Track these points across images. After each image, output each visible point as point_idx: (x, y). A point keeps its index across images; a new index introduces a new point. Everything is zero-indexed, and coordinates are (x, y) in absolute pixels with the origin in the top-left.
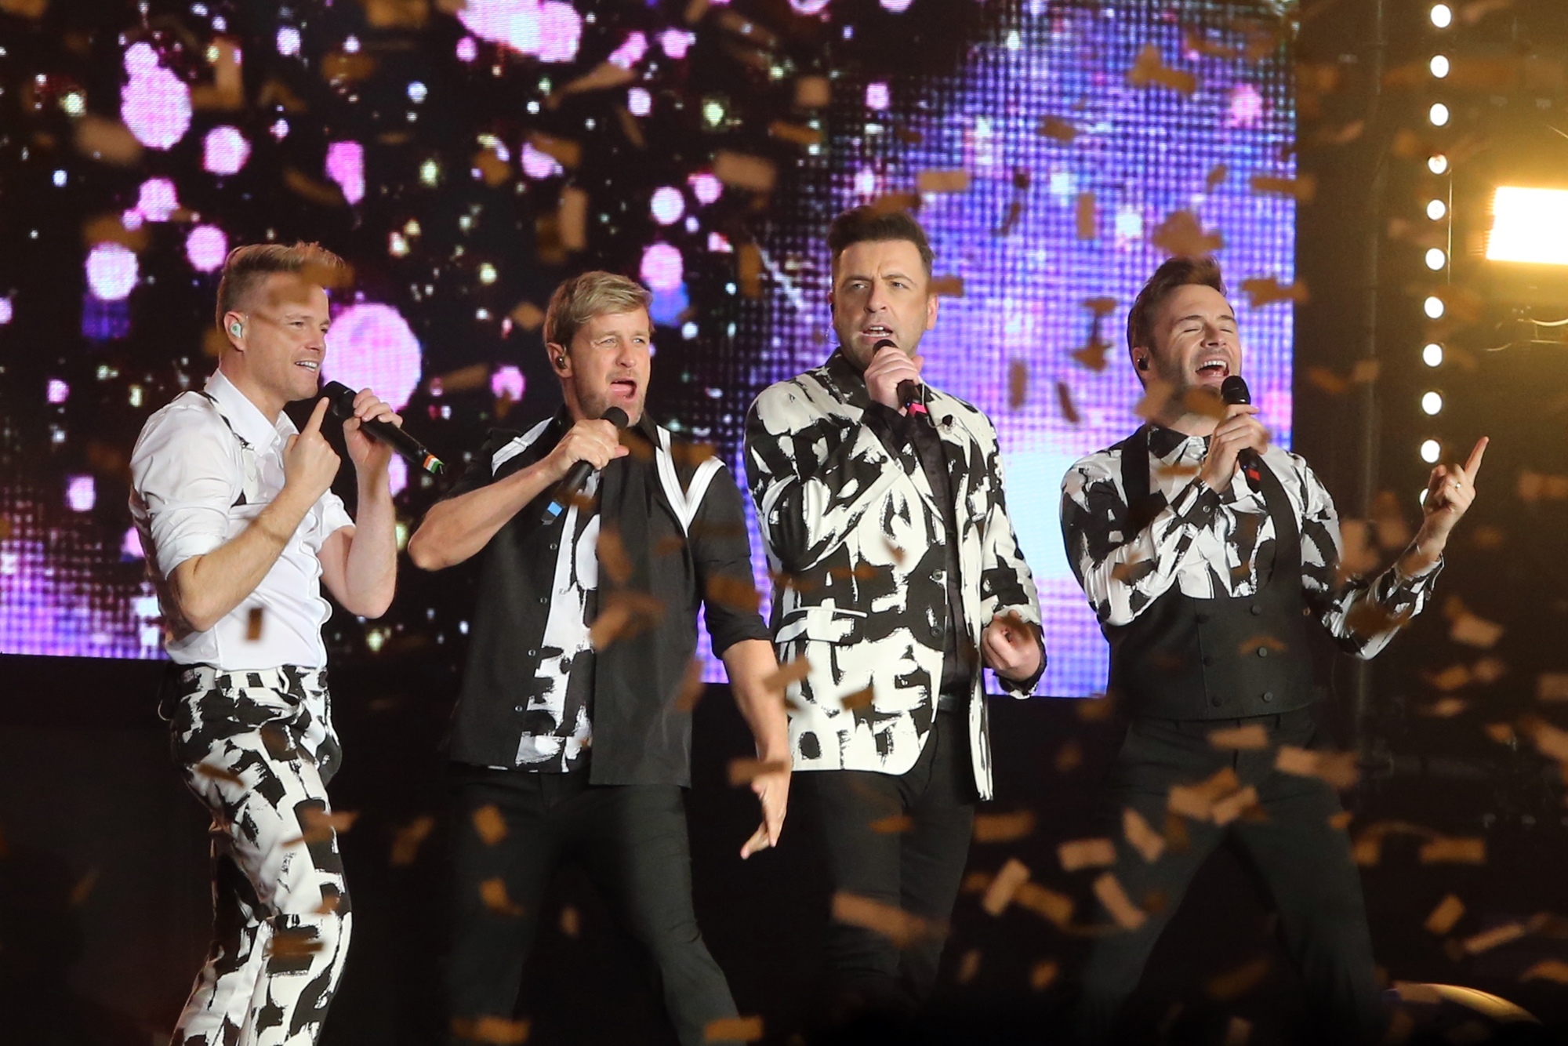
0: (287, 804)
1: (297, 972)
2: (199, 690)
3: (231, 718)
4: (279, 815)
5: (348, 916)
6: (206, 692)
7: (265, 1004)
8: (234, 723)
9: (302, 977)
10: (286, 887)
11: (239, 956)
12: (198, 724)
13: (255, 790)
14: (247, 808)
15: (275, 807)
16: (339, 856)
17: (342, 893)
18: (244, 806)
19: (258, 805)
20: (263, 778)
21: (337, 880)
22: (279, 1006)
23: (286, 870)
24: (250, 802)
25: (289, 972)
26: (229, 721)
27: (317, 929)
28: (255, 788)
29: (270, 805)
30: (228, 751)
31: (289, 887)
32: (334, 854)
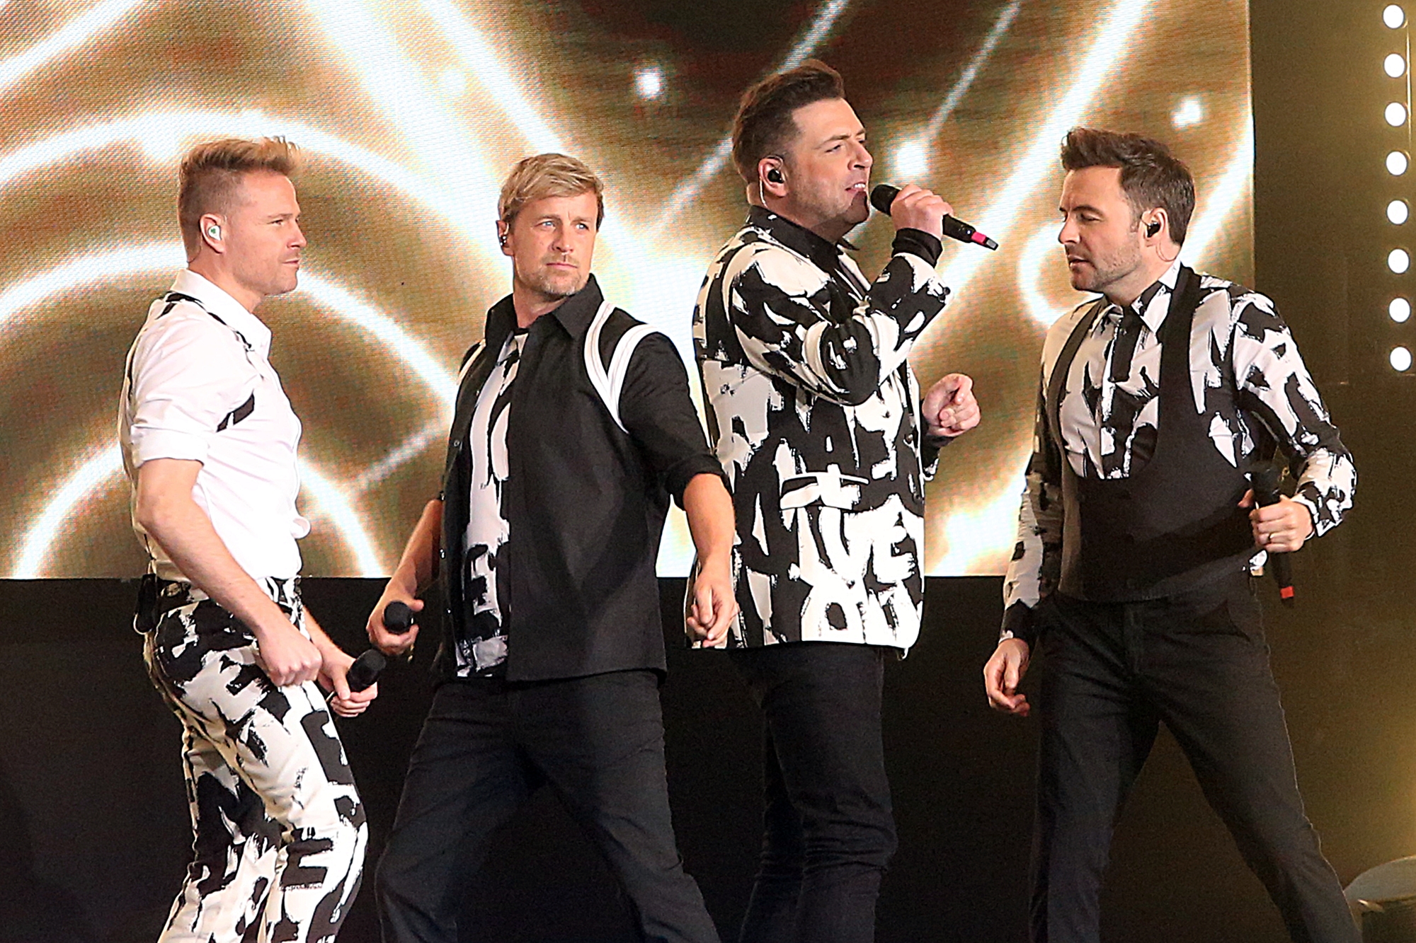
0: (293, 718)
1: (311, 885)
2: (190, 603)
3: (227, 630)
4: (287, 730)
5: (364, 827)
6: (197, 603)
7: (279, 919)
8: (231, 634)
9: (318, 890)
10: (300, 803)
11: (226, 874)
12: (192, 637)
13: (259, 707)
14: (252, 725)
15: (282, 723)
16: (349, 767)
17: (357, 805)
18: (249, 723)
19: (263, 723)
20: (266, 693)
21: (350, 791)
22: (293, 921)
23: (299, 786)
24: (254, 719)
25: (303, 886)
26: (226, 632)
27: (332, 842)
28: (259, 704)
29: (276, 721)
30: (226, 667)
31: (303, 804)
32: (344, 765)
